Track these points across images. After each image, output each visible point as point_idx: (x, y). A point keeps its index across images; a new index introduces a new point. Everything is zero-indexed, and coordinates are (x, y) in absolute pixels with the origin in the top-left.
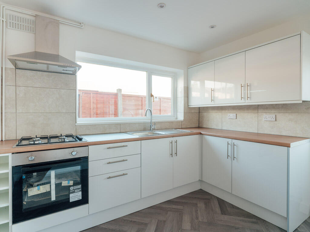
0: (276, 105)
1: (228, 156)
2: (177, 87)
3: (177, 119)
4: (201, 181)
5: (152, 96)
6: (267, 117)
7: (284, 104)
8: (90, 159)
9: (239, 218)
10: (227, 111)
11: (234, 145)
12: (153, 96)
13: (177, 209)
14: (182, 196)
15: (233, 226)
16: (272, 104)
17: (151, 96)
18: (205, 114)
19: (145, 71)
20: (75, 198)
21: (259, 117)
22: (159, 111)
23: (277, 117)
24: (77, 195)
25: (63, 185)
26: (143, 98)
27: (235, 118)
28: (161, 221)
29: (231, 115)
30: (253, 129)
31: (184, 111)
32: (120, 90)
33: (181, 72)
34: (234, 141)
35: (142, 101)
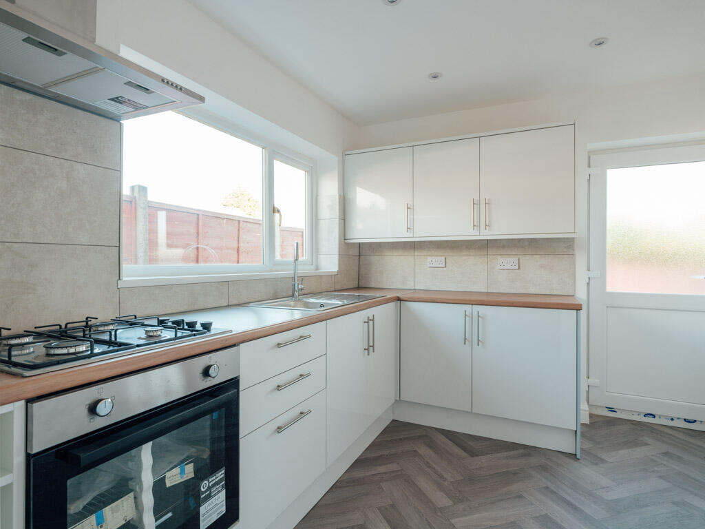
0: (520, 240)
1: (465, 339)
2: (317, 196)
3: (317, 269)
4: (398, 402)
5: (275, 210)
6: (504, 262)
7: (531, 239)
8: (243, 385)
9: (500, 454)
10: (425, 252)
11: (478, 316)
12: (278, 211)
13: (393, 472)
14: (373, 442)
15: (507, 471)
16: (512, 239)
17: (274, 212)
18: (375, 259)
19: (258, 145)
20: (210, 515)
21: (489, 263)
22: (235, 252)
23: (521, 261)
24: (217, 502)
25: (168, 484)
26: (200, 216)
27: (443, 265)
28: (386, 509)
29: (435, 260)
30: (479, 287)
31: (339, 252)
32: (143, 189)
33: (333, 159)
34: (476, 308)
35: (198, 224)
